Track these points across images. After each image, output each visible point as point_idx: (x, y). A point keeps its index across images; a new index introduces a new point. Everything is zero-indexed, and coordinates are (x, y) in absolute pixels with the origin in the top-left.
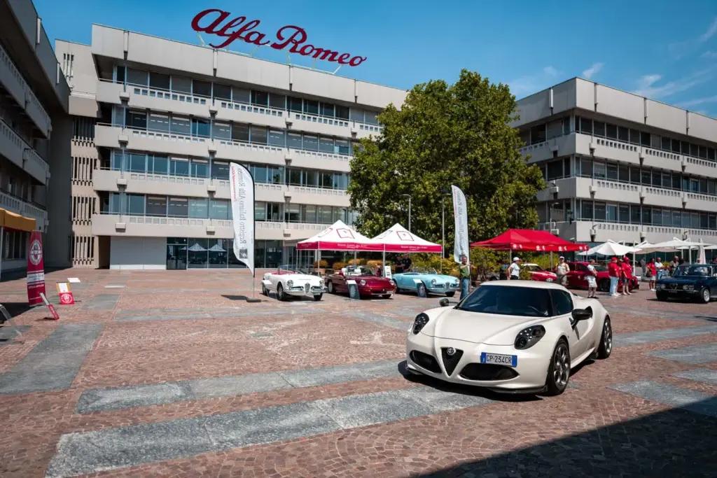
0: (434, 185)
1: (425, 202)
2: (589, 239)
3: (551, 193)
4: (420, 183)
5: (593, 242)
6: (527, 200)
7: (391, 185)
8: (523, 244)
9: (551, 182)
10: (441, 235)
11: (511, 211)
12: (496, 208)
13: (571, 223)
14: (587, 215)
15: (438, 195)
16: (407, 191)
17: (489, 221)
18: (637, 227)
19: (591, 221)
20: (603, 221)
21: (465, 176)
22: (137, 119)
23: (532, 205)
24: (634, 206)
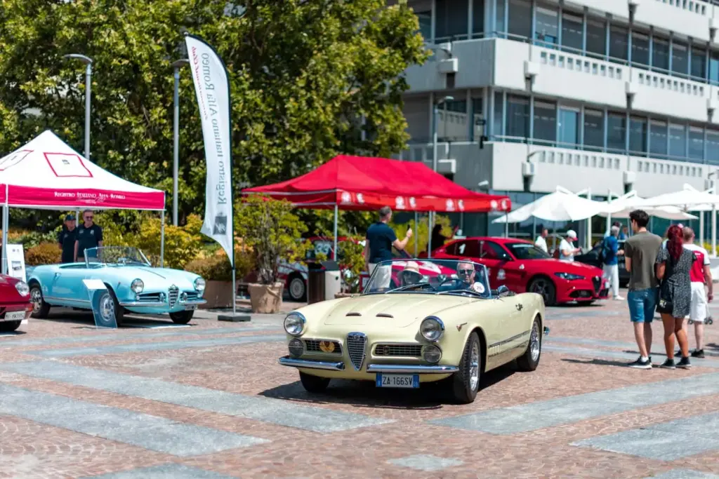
0: (154, 33)
1: (131, 78)
2: (520, 186)
3: (441, 74)
4: (118, 26)
5: (527, 192)
6: (383, 87)
7: (39, 28)
8: (366, 192)
9: (443, 46)
10: (171, 165)
11: (346, 109)
12: (310, 102)
13: (481, 146)
14: (518, 129)
15: (165, 63)
16: (81, 45)
17: (292, 135)
18: (618, 161)
19: (526, 142)
20: (550, 145)
21: (235, 16)
23: (395, 99)
24: (613, 111)
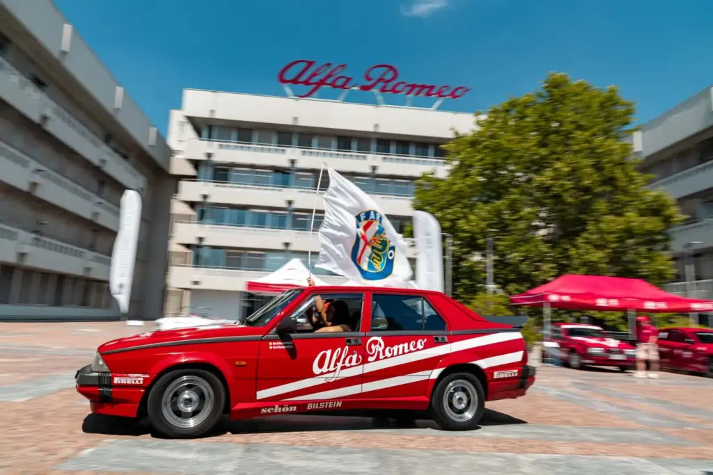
22: (222, 173)
